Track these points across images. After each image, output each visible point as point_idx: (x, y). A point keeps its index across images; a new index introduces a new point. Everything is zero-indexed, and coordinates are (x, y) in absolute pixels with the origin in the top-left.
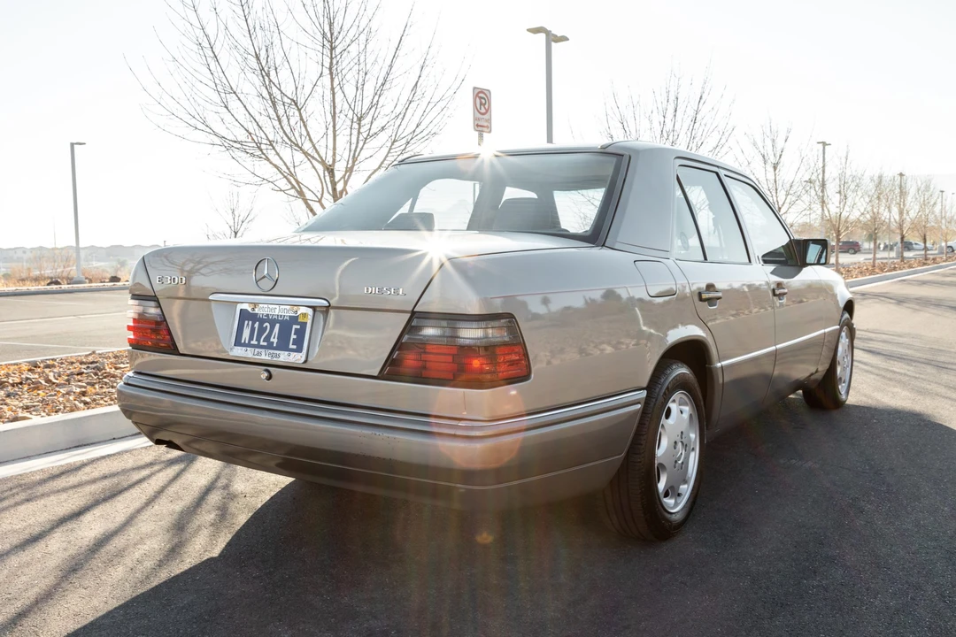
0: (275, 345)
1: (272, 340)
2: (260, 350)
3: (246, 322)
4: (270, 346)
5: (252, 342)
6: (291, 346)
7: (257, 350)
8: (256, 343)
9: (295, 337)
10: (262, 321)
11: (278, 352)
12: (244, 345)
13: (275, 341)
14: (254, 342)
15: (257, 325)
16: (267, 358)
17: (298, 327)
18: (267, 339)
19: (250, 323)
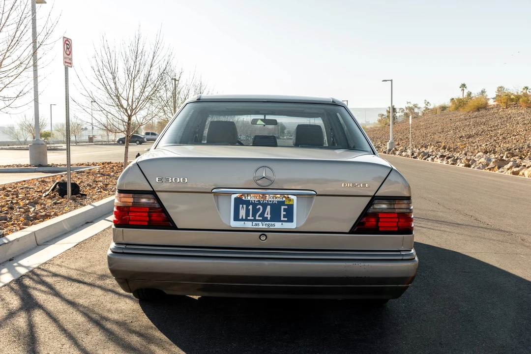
0: (269, 219)
1: (266, 215)
2: (257, 223)
3: (241, 206)
4: (265, 220)
5: (248, 218)
6: (282, 219)
7: (254, 223)
8: (253, 218)
9: (285, 213)
10: (254, 205)
11: (273, 223)
12: (242, 220)
13: (269, 216)
14: (251, 218)
15: (251, 207)
16: (264, 227)
17: (286, 207)
18: (262, 215)
19: (245, 206)
